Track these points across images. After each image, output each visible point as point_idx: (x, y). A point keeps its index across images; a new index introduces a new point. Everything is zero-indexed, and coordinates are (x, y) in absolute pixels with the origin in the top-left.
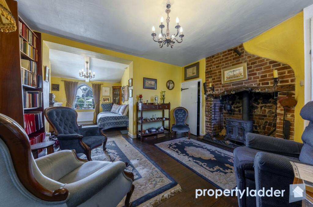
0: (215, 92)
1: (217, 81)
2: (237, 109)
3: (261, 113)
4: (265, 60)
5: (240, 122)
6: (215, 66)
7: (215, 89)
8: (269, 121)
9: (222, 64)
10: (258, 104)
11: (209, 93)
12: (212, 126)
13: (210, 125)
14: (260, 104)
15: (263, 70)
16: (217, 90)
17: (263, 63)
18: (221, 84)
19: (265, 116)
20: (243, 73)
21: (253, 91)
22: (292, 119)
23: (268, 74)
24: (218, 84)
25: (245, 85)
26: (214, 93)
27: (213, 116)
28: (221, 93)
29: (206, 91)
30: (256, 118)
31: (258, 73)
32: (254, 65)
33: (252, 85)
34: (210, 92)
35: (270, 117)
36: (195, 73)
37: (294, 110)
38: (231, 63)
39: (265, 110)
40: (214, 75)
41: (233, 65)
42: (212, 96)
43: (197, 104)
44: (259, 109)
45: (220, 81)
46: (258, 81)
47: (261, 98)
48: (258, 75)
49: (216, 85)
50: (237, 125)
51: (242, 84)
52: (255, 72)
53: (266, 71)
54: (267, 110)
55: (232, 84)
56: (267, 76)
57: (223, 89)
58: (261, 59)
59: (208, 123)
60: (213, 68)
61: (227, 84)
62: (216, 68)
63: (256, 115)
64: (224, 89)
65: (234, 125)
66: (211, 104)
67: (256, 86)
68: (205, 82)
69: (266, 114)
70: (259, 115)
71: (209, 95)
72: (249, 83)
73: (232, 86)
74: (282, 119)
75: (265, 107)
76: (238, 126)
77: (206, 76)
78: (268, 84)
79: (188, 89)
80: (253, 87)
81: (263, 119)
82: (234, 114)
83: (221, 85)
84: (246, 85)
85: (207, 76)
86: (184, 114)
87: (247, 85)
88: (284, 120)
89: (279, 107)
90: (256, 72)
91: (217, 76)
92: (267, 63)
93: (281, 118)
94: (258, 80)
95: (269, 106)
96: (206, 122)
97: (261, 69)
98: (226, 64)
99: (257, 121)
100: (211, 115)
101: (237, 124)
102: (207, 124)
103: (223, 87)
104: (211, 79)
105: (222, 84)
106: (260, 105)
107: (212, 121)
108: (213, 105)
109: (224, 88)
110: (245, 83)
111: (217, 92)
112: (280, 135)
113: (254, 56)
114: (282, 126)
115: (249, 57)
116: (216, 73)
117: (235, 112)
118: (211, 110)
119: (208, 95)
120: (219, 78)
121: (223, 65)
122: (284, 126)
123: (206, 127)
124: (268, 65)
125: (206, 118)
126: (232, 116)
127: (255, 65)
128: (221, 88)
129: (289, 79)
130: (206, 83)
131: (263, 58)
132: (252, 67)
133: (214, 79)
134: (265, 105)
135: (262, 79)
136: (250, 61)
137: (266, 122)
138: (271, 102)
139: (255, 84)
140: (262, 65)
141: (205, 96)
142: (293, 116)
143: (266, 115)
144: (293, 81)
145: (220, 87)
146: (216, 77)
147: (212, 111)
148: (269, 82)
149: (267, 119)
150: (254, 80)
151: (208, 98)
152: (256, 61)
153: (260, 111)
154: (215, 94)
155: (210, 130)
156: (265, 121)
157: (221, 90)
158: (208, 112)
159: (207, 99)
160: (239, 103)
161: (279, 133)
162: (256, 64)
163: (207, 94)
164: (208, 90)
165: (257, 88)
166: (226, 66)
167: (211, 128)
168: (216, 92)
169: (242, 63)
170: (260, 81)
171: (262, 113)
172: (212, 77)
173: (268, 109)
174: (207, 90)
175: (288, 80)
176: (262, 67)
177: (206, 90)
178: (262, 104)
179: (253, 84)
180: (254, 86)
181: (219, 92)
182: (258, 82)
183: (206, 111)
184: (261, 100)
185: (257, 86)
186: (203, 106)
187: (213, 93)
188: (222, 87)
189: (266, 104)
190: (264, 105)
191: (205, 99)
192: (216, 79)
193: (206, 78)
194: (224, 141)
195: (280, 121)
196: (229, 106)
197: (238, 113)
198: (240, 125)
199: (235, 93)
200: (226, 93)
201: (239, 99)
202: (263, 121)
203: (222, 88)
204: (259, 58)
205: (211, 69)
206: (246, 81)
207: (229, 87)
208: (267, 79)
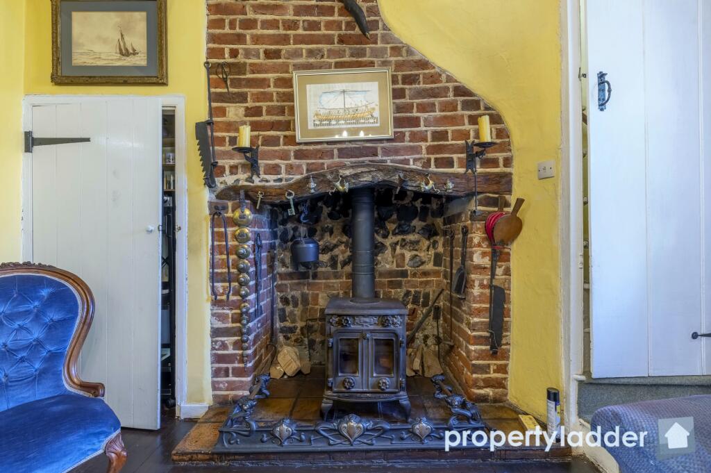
0: (263, 176)
1: (273, 126)
2: (324, 258)
3: (394, 267)
4: (444, 77)
5: (379, 316)
6: (262, 48)
7: (262, 162)
8: (412, 290)
9: (292, 47)
10: (385, 236)
11: (229, 179)
12: (250, 352)
13: (237, 345)
14: (389, 237)
15: (438, 114)
16: (275, 169)
17: (438, 88)
18: (291, 140)
19: (404, 274)
20: (377, 108)
21: (411, 186)
22: (506, 279)
23: (450, 129)
24: (273, 141)
25: (385, 161)
26: (257, 181)
27: (252, 297)
28: (290, 186)
29: (211, 170)
30: (383, 285)
31: (426, 119)
32: (411, 86)
33: (406, 162)
34: (235, 177)
35: (414, 275)
36: (135, 53)
37: (509, 254)
38: (331, 53)
39: (403, 255)
40: (255, 90)
41: (340, 65)
42: (247, 196)
43: (157, 239)
44: (388, 252)
45: (288, 125)
46: (424, 151)
47: (395, 216)
48: (422, 128)
49: (269, 141)
50: (371, 327)
51: (375, 155)
52: (415, 114)
53: (445, 117)
54: (408, 255)
55: (339, 150)
56: (450, 135)
57: (299, 166)
58: (433, 71)
59: (229, 340)
60: (248, 54)
61: (319, 147)
62: (262, 60)
63: (381, 275)
64: (305, 168)
65: (361, 332)
66: (241, 238)
67: (418, 166)
68: (204, 117)
69: (407, 267)
70: (390, 273)
71: (232, 192)
72: (396, 151)
73: (336, 160)
74: (485, 282)
75: (404, 244)
76: (372, 331)
77: (210, 84)
78: (450, 163)
79: (88, 140)
80: (412, 171)
81: (399, 285)
82: (315, 276)
83: (292, 148)
84: (389, 161)
85: (219, 90)
86: (54, 315)
87: (392, 161)
88: (491, 286)
89: (479, 245)
90: (419, 114)
91: (272, 100)
92: (447, 89)
93: (483, 280)
94: (424, 145)
95: (412, 243)
96: (216, 332)
97: (432, 107)
98: (311, 53)
99: (384, 294)
100: (244, 297)
101: (370, 324)
102: (224, 346)
103: (299, 155)
104: (242, 111)
105: (297, 141)
106: (391, 239)
107: (250, 325)
108: (251, 243)
109: (304, 163)
110: (387, 152)
111: (271, 181)
112: (481, 337)
113: (410, 52)
114: (488, 306)
115: (396, 50)
116: (263, 83)
117: (320, 269)
118: (241, 271)
119: (223, 191)
120: (281, 111)
121: (297, 54)
122: (491, 306)
123: (218, 359)
124: (451, 96)
125: (213, 315)
126: (309, 284)
127: (414, 86)
128: (293, 161)
129: (501, 156)
130: (209, 123)
131: (437, 70)
132: (407, 92)
133: (257, 112)
134: (404, 240)
135: (436, 143)
136: (399, 66)
137: (408, 293)
138: (417, 231)
139: (415, 160)
140: (434, 94)
141: (206, 196)
142: (507, 272)
143: (407, 271)
144: (508, 162)
145: (285, 156)
146: (264, 105)
147: (248, 273)
148: (455, 156)
149: (409, 281)
150: (411, 144)
151: (225, 208)
152: (418, 75)
153: (390, 259)
154: (263, 187)
155: (239, 372)
156: (404, 289)
157: (290, 169)
158: (228, 278)
159: (216, 212)
160: (331, 233)
161: (478, 331)
162: (417, 86)
163: (220, 187)
164: (225, 163)
165: (424, 175)
166: (312, 60)
167: (242, 361)
168: (267, 177)
169: (371, 64)
170: (431, 150)
171: (397, 267)
172: (242, 98)
173: (410, 251)
174: (221, 162)
175: (498, 159)
176: (437, 101)
177: (215, 165)
178: (394, 234)
179: (411, 158)
180: (412, 166)
181: (280, 180)
182: (424, 155)
183: (214, 278)
184: (394, 223)
185: (423, 167)
186: (193, 250)
187: (250, 179)
188: (296, 157)
189: (405, 237)
190: (399, 238)
191: (206, 211)
192: (269, 113)
193: (212, 98)
194: (334, 425)
195: (481, 290)
196: (311, 245)
197: (329, 269)
198: (380, 327)
199: (350, 190)
200: (313, 185)
201: (331, 216)
202: (399, 290)
203: (298, 162)
204: (424, 64)
205: (241, 59)
206: (386, 144)
207: (327, 162)
208: (447, 145)
